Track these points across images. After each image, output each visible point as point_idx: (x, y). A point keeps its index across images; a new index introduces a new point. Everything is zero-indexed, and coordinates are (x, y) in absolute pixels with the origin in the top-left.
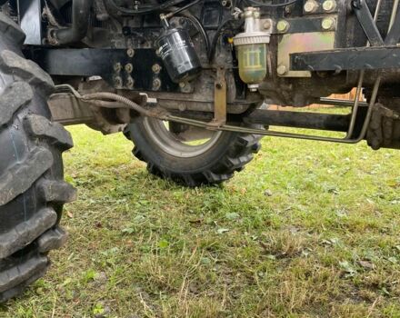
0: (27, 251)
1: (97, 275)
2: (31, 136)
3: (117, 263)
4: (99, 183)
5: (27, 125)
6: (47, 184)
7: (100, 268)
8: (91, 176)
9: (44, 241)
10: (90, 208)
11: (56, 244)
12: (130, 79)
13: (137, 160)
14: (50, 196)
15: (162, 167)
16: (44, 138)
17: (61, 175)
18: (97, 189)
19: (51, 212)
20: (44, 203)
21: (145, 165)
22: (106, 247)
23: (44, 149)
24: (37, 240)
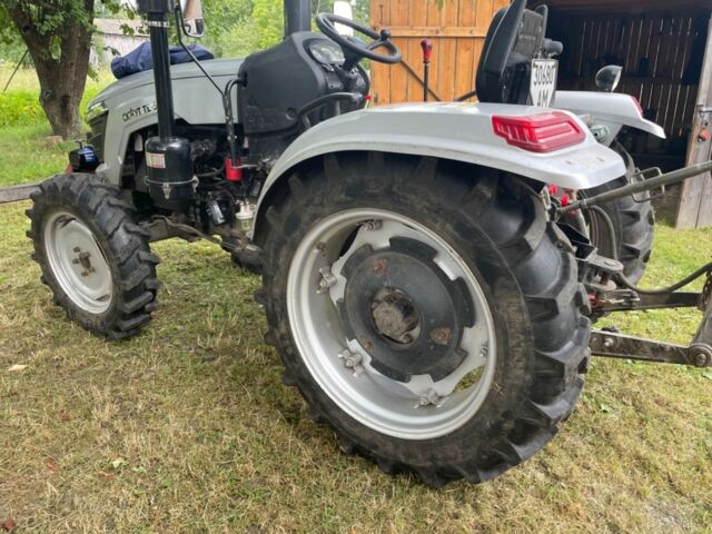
0: (139, 311)
1: (179, 327)
2: (140, 261)
3: (192, 321)
4: (194, 269)
5: (138, 256)
6: (148, 281)
7: (181, 324)
8: (189, 263)
9: (147, 306)
10: (184, 288)
11: (154, 309)
12: (199, 217)
13: (224, 252)
14: (149, 287)
15: (241, 259)
16: (146, 261)
17: (155, 276)
18: (192, 275)
19: (150, 294)
20: (146, 290)
21: (229, 254)
22: (187, 313)
23: (146, 266)
24: (143, 307)
